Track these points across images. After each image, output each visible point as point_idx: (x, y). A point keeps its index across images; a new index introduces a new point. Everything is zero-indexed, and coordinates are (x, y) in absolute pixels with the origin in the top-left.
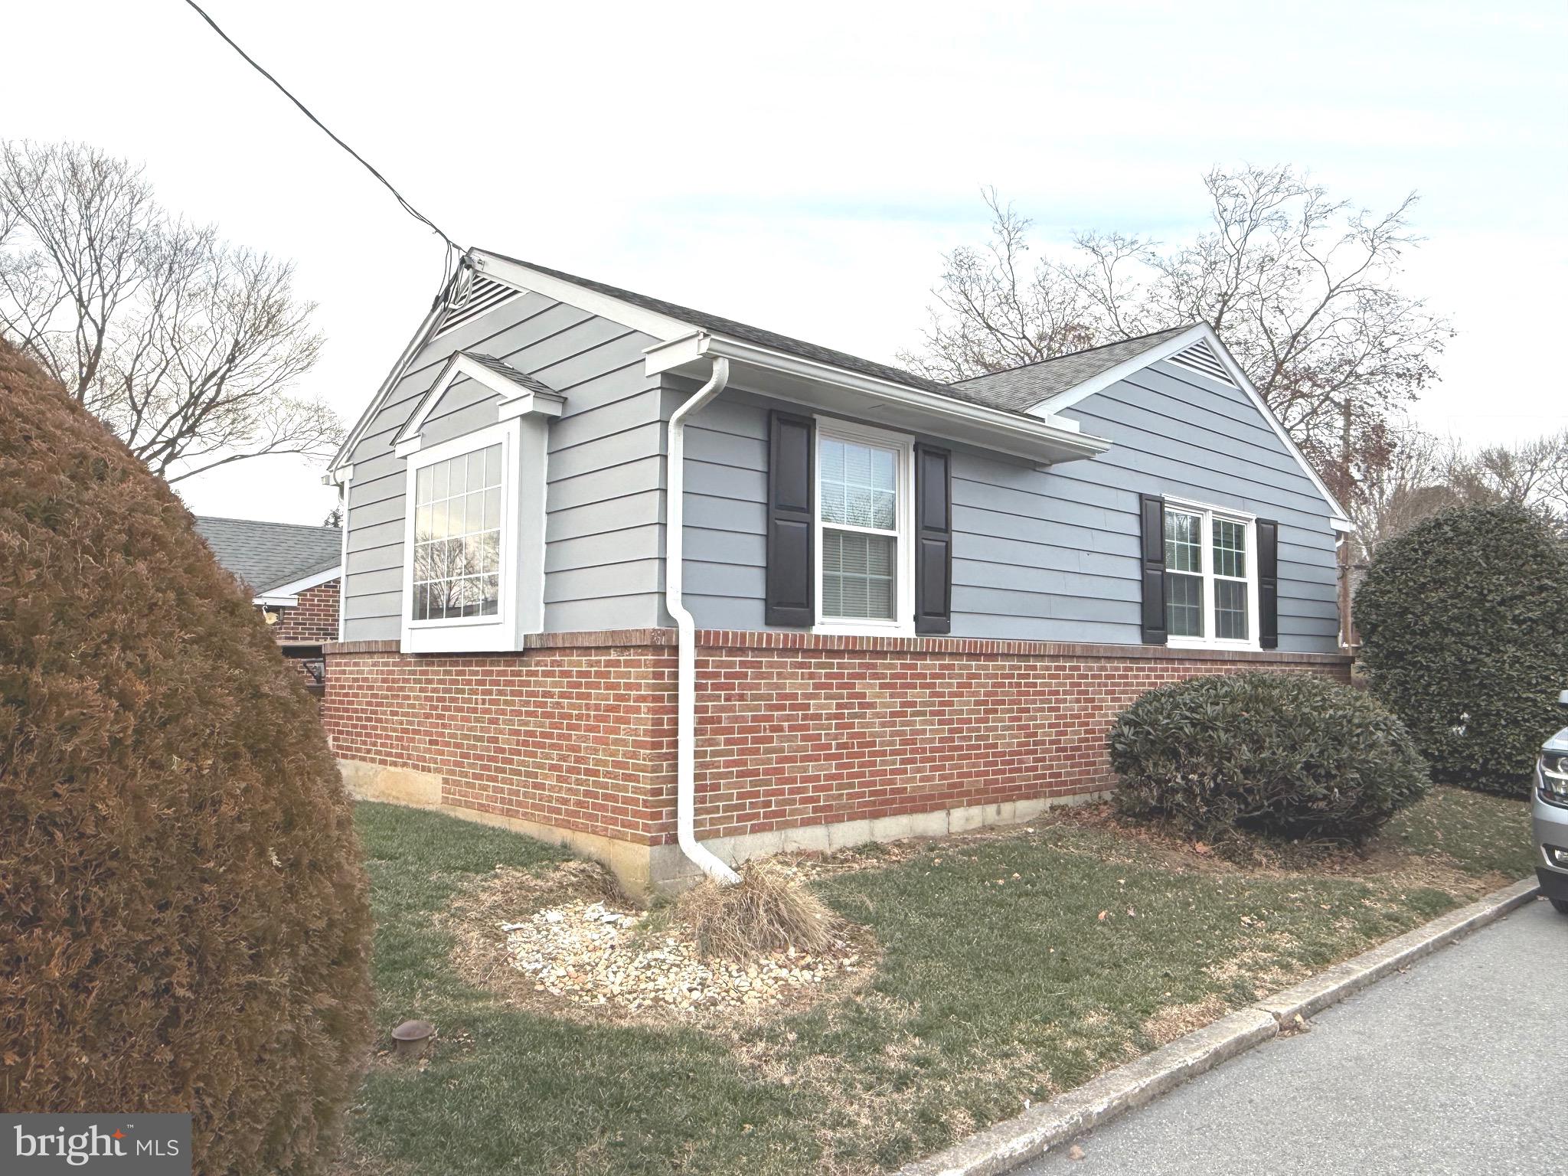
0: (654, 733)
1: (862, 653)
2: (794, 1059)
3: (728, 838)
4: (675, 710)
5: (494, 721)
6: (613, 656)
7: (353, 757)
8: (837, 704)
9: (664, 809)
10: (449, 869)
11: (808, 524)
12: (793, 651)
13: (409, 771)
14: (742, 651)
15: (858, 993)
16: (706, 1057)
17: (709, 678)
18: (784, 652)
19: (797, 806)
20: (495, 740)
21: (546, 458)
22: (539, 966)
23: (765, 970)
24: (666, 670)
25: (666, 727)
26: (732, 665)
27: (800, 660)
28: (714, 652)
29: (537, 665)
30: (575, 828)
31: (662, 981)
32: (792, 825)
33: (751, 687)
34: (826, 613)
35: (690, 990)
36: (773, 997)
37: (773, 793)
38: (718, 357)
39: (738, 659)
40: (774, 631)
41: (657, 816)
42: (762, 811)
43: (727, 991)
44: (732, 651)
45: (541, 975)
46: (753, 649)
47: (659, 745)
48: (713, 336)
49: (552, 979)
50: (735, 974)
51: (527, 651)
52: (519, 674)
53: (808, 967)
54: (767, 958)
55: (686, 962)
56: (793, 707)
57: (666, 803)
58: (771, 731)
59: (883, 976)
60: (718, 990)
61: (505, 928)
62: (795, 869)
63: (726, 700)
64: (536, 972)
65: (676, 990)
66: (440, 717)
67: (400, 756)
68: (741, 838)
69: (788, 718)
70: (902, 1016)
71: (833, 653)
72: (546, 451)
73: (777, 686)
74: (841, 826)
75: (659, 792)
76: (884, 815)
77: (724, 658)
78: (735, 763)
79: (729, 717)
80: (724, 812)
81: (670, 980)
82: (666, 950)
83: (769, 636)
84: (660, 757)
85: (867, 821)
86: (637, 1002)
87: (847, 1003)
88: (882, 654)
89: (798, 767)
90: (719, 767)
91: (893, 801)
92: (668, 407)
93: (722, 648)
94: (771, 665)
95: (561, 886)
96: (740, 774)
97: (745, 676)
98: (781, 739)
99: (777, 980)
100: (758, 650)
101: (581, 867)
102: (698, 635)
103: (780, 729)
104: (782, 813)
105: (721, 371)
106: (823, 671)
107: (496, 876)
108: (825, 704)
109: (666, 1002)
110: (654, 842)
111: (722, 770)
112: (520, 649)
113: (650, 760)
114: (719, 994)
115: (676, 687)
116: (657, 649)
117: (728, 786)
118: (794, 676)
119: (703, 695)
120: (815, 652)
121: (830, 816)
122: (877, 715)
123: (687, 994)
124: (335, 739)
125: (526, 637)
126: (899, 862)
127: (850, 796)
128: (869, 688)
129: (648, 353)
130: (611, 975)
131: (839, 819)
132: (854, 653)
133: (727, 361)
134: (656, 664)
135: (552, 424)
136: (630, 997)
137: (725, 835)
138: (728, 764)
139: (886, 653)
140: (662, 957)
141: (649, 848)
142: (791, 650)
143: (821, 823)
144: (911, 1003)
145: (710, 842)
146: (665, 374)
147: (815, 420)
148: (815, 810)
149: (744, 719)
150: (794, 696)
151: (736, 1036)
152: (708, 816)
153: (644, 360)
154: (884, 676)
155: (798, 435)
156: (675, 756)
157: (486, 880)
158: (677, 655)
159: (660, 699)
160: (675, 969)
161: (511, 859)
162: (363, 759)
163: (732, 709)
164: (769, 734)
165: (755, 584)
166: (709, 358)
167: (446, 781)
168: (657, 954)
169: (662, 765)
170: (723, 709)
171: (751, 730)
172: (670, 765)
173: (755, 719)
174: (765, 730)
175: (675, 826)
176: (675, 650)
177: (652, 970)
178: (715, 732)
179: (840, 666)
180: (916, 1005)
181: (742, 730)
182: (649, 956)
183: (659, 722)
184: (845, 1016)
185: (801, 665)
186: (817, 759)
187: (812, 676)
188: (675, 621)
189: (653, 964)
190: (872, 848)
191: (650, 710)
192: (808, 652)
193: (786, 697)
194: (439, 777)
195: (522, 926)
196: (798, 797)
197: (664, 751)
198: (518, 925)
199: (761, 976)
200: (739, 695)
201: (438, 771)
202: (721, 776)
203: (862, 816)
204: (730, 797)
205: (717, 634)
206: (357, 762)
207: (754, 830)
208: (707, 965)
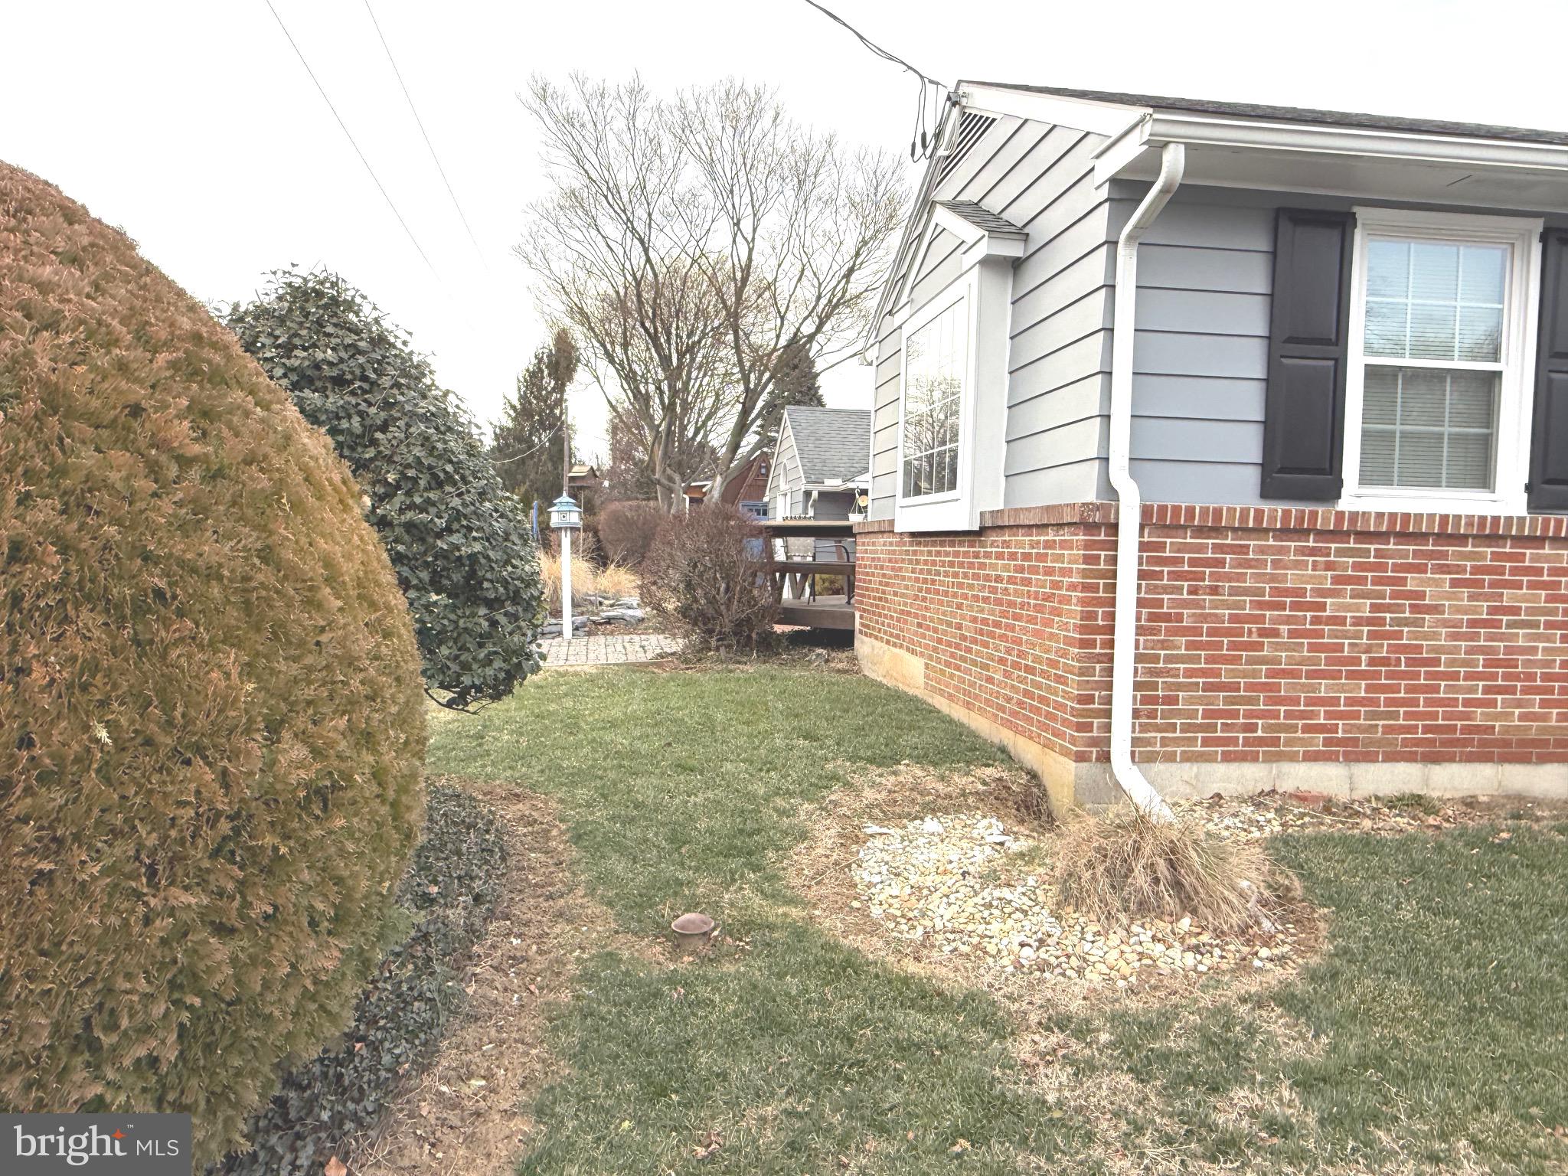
0: (1083, 630)
1: (1420, 537)
2: (1084, 1069)
3: (1188, 765)
4: (1112, 602)
5: (959, 606)
6: (1051, 535)
7: (871, 635)
8: (1372, 605)
9: (1096, 721)
10: (853, 758)
11: (1336, 360)
12: (1301, 533)
13: (902, 652)
14: (1216, 530)
15: (1243, 1000)
16: (979, 1035)
17: (1165, 565)
18: (1285, 532)
19: (1299, 734)
20: (959, 627)
21: (1010, 307)
22: (876, 879)
23: (1132, 940)
24: (1103, 553)
25: (1100, 623)
26: (1202, 548)
27: (1311, 544)
28: (1174, 532)
29: (992, 546)
30: (1017, 730)
31: (995, 927)
32: (1292, 758)
33: (1229, 577)
34: (1365, 479)
35: (1022, 945)
36: (1125, 978)
37: (1263, 715)
38: (1167, 144)
39: (1210, 541)
40: (1266, 506)
41: (1087, 727)
42: (1241, 736)
43: (1068, 957)
44: (1201, 531)
45: (873, 890)
46: (1234, 530)
47: (1092, 644)
48: (1156, 116)
49: (882, 897)
50: (1089, 937)
51: (982, 531)
52: (976, 555)
53: (1196, 949)
54: (1143, 926)
55: (1036, 909)
56: (1295, 606)
57: (1099, 713)
58: (1260, 636)
59: (1300, 988)
60: (1059, 953)
61: (869, 831)
62: (1271, 815)
63: (1190, 593)
64: (870, 885)
65: (1005, 941)
66: (924, 599)
67: (898, 637)
68: (1206, 767)
69: (1288, 620)
70: (1294, 1050)
71: (1365, 536)
72: (1009, 301)
73: (1273, 578)
74: (1372, 768)
75: (1090, 699)
76: (1451, 759)
77: (1189, 540)
78: (1203, 673)
79: (1194, 615)
80: (1182, 731)
81: (1005, 928)
82: (1020, 889)
83: (1259, 514)
84: (1092, 658)
85: (1420, 765)
86: (954, 945)
87: (1223, 1011)
88: (1460, 539)
89: (1303, 685)
90: (1178, 676)
91: (1465, 743)
92: (1116, 222)
93: (1185, 527)
94: (1262, 550)
95: (964, 794)
96: (1208, 687)
97: (1221, 563)
98: (1277, 647)
99: (1141, 956)
100: (1243, 531)
101: (998, 776)
102: (1146, 512)
103: (1275, 633)
104: (1275, 742)
105: (1174, 161)
106: (1351, 560)
107: (895, 773)
108: (1350, 605)
109: (986, 953)
110: (1081, 757)
111: (1182, 680)
112: (976, 528)
113: (1078, 661)
114: (1057, 958)
115: (1114, 575)
116: (1090, 527)
117: (1189, 701)
118: (1298, 565)
119: (1156, 586)
120: (1337, 534)
121: (1356, 752)
122: (1446, 624)
123: (1016, 948)
124: (861, 617)
125: (982, 514)
126: (1438, 828)
127: (1388, 729)
128: (1433, 586)
129: (1098, 157)
130: (943, 905)
131: (1369, 758)
132: (1404, 536)
133: (1182, 147)
134: (1088, 545)
135: (1016, 266)
136: (951, 937)
137: (1183, 760)
138: (1190, 673)
139: (1465, 537)
140: (1009, 897)
141: (1074, 764)
142: (1295, 531)
143: (1338, 760)
144: (1316, 1036)
145: (1159, 767)
146: (1114, 181)
147: (1354, 214)
148: (1327, 742)
149: (1219, 618)
150: (1301, 592)
151: (1033, 1018)
152: (1159, 735)
153: (1092, 169)
154: (1461, 570)
155: (1326, 239)
156: (1110, 658)
157: (881, 775)
158: (1117, 535)
159: (1095, 588)
160: (1019, 915)
161: (926, 756)
162: (876, 638)
163: (1198, 604)
164: (1255, 638)
165: (1249, 444)
166: (1157, 147)
167: (927, 666)
168: (1006, 893)
169: (1094, 668)
170: (1186, 604)
171: (1229, 632)
172: (1102, 670)
173: (1234, 618)
174: (1250, 631)
175: (1108, 741)
176: (1114, 528)
177: (993, 911)
178: (1171, 632)
179: (1379, 553)
180: (1324, 1039)
181: (1212, 632)
182: (997, 893)
183: (1092, 616)
184: (1201, 1029)
185: (1313, 552)
186: (1336, 675)
187: (1329, 566)
188: (1115, 492)
189: (995, 903)
190: (1415, 803)
191: (1083, 602)
192: (1323, 534)
193: (1287, 592)
194: (923, 661)
195: (892, 831)
196: (1300, 723)
197: (1098, 651)
198: (884, 830)
199: (1124, 947)
200: (1211, 587)
201: (922, 655)
202: (1180, 687)
203: (1411, 758)
204: (1193, 714)
205: (1176, 509)
206: (872, 640)
207: (1227, 758)
208: (1059, 918)
